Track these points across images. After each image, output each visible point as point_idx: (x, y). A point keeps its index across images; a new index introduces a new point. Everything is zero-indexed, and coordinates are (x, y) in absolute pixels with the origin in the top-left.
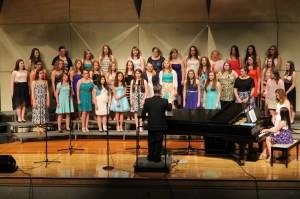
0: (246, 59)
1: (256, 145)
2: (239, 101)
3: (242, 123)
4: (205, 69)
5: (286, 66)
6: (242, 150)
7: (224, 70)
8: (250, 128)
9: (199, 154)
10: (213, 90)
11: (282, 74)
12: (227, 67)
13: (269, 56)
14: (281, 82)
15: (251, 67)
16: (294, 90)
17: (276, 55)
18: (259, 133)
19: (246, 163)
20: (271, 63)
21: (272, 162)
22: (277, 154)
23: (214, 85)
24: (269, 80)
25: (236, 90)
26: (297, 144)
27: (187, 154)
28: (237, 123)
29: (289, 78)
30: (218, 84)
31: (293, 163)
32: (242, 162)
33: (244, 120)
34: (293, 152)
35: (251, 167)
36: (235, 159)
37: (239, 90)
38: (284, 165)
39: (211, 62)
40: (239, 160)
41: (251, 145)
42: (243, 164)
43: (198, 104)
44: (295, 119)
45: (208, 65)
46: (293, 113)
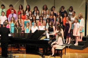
27: (18, 53)
42: (44, 57)
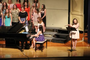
0: (24, 3)
1: (29, 42)
2: (21, 22)
3: (22, 32)
4: (5, 8)
5: (41, 7)
6: (22, 44)
7: (14, 8)
8: (26, 35)
9: (2, 47)
10: (8, 17)
11: (40, 10)
12: (15, 7)
13: (34, 2)
14: (40, 14)
15: (26, 7)
16: (45, 17)
17: (37, 2)
18: (30, 36)
19: (24, 50)
20: (35, 5)
21: (36, 50)
22: (38, 46)
23: (9, 15)
24: (34, 13)
25: (19, 17)
26: (46, 41)
28: (20, 33)
29: (43, 12)
30: (10, 14)
31: (45, 50)
32: (22, 50)
33: (24, 31)
34: (45, 45)
35: (26, 52)
36: (19, 49)
37: (21, 18)
38: (41, 51)
39: (8, 4)
40: (21, 49)
41: (26, 42)
43: (2, 24)
44: (46, 30)
45: (7, 6)
46: (45, 27)
